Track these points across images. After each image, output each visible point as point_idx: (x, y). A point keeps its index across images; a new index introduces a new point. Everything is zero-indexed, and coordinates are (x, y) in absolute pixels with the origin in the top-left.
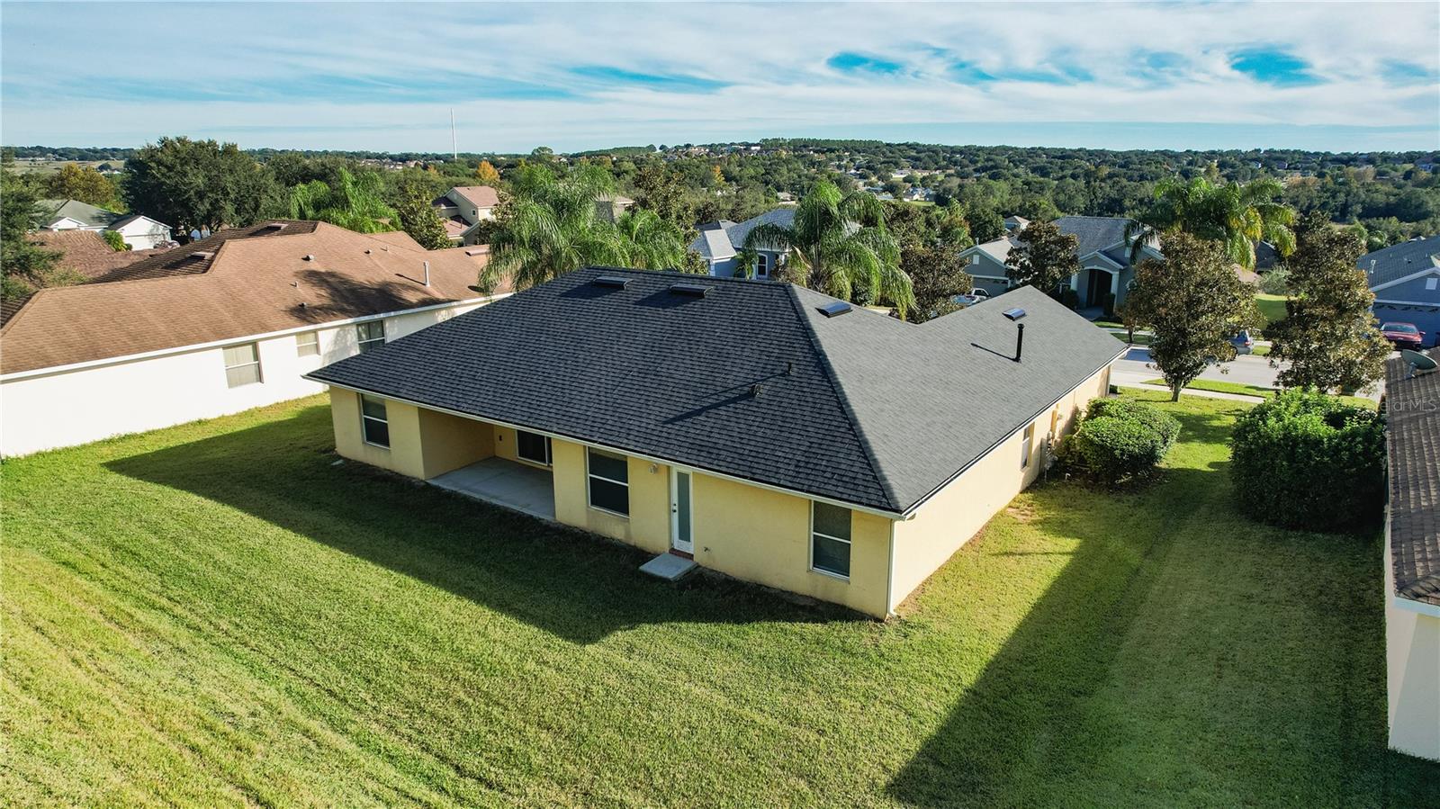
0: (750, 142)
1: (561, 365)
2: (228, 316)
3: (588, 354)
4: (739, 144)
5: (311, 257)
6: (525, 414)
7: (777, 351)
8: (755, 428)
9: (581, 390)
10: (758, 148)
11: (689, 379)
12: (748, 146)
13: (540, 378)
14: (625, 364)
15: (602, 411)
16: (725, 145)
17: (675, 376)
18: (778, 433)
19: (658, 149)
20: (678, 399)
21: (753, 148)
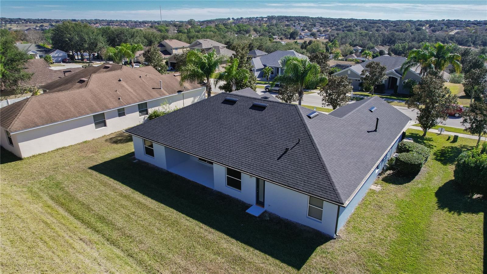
0: (263, 17)
1: (215, 133)
2: (94, 104)
3: (225, 129)
4: (259, 18)
5: (121, 79)
6: (204, 153)
7: (294, 133)
8: (288, 165)
9: (223, 144)
10: (266, 19)
11: (262, 142)
12: (262, 18)
13: (208, 138)
14: (238, 135)
15: (232, 154)
16: (255, 18)
17: (257, 141)
18: (296, 168)
19: (231, 19)
20: (259, 151)
21: (264, 19)
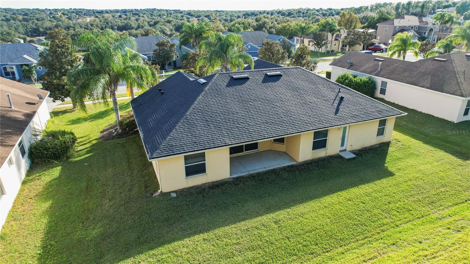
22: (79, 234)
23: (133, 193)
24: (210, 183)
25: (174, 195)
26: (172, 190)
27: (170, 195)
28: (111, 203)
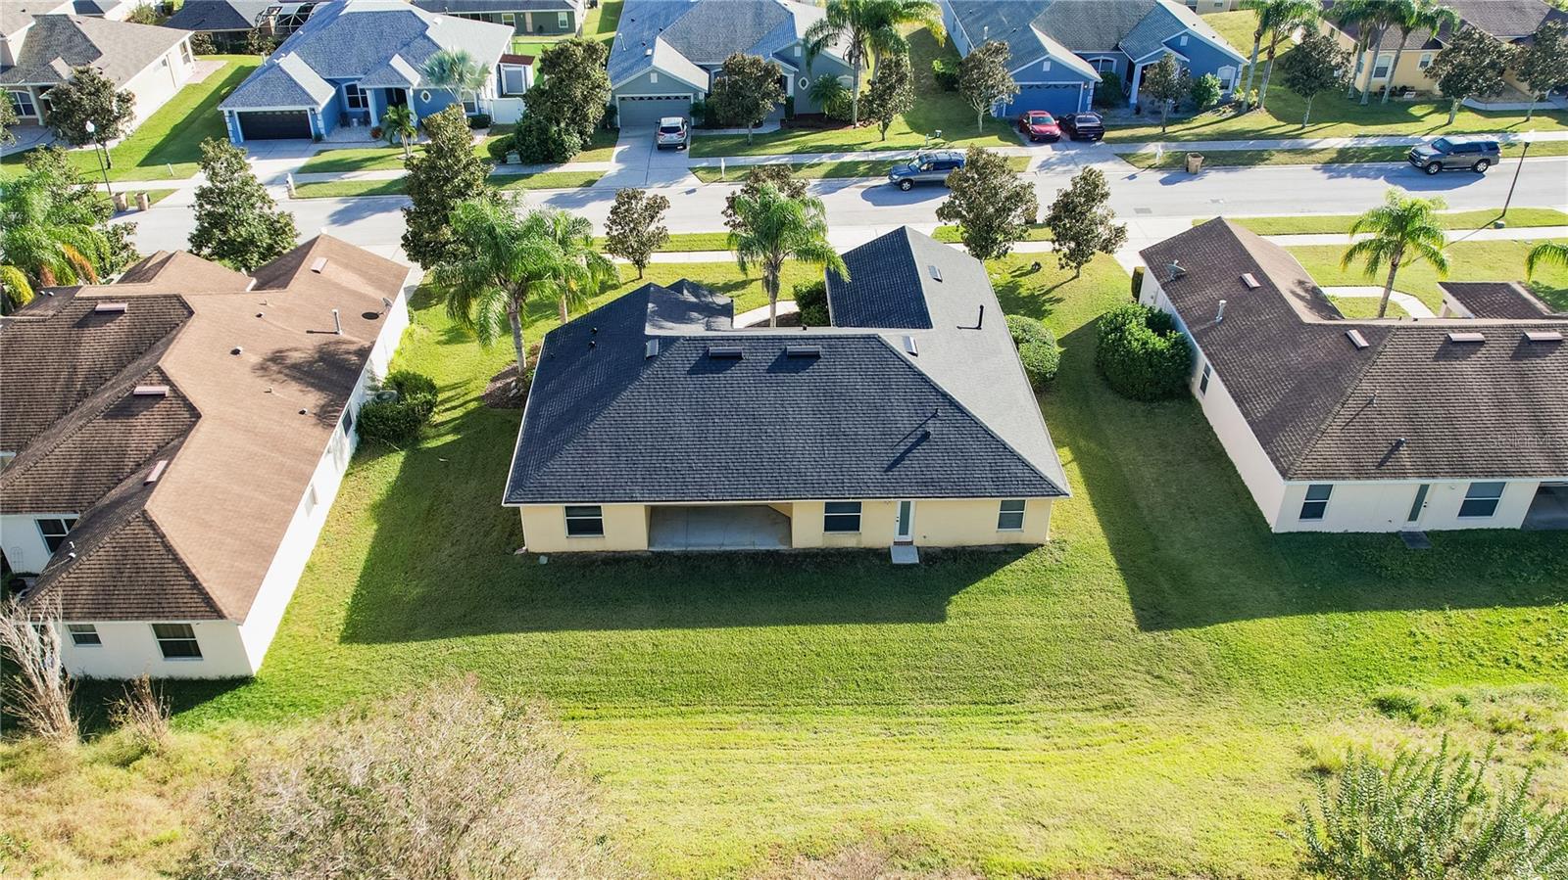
5: (237, 348)
7: (915, 397)
8: (948, 461)
11: (872, 433)
15: (832, 473)
18: (964, 461)
20: (878, 452)
22: (396, 589)
23: (488, 540)
24: (608, 552)
25: (544, 560)
26: (545, 551)
27: (538, 559)
28: (452, 551)
